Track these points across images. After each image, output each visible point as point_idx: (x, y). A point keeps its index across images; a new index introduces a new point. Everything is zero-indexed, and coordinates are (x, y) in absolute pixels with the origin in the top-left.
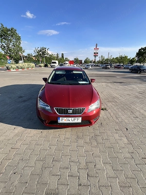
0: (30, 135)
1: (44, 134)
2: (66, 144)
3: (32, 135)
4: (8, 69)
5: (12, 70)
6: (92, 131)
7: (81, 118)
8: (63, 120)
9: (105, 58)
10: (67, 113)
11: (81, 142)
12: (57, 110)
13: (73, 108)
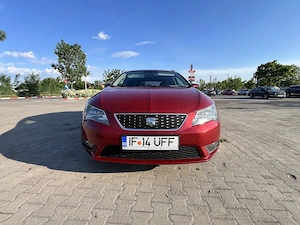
0: (57, 183)
1: (89, 182)
2: (140, 206)
3: (62, 182)
4: (64, 96)
5: (69, 98)
6: (206, 178)
7: (177, 138)
8: (133, 144)
9: (207, 82)
10: (144, 125)
11: (181, 203)
12: (121, 118)
13: (157, 114)
